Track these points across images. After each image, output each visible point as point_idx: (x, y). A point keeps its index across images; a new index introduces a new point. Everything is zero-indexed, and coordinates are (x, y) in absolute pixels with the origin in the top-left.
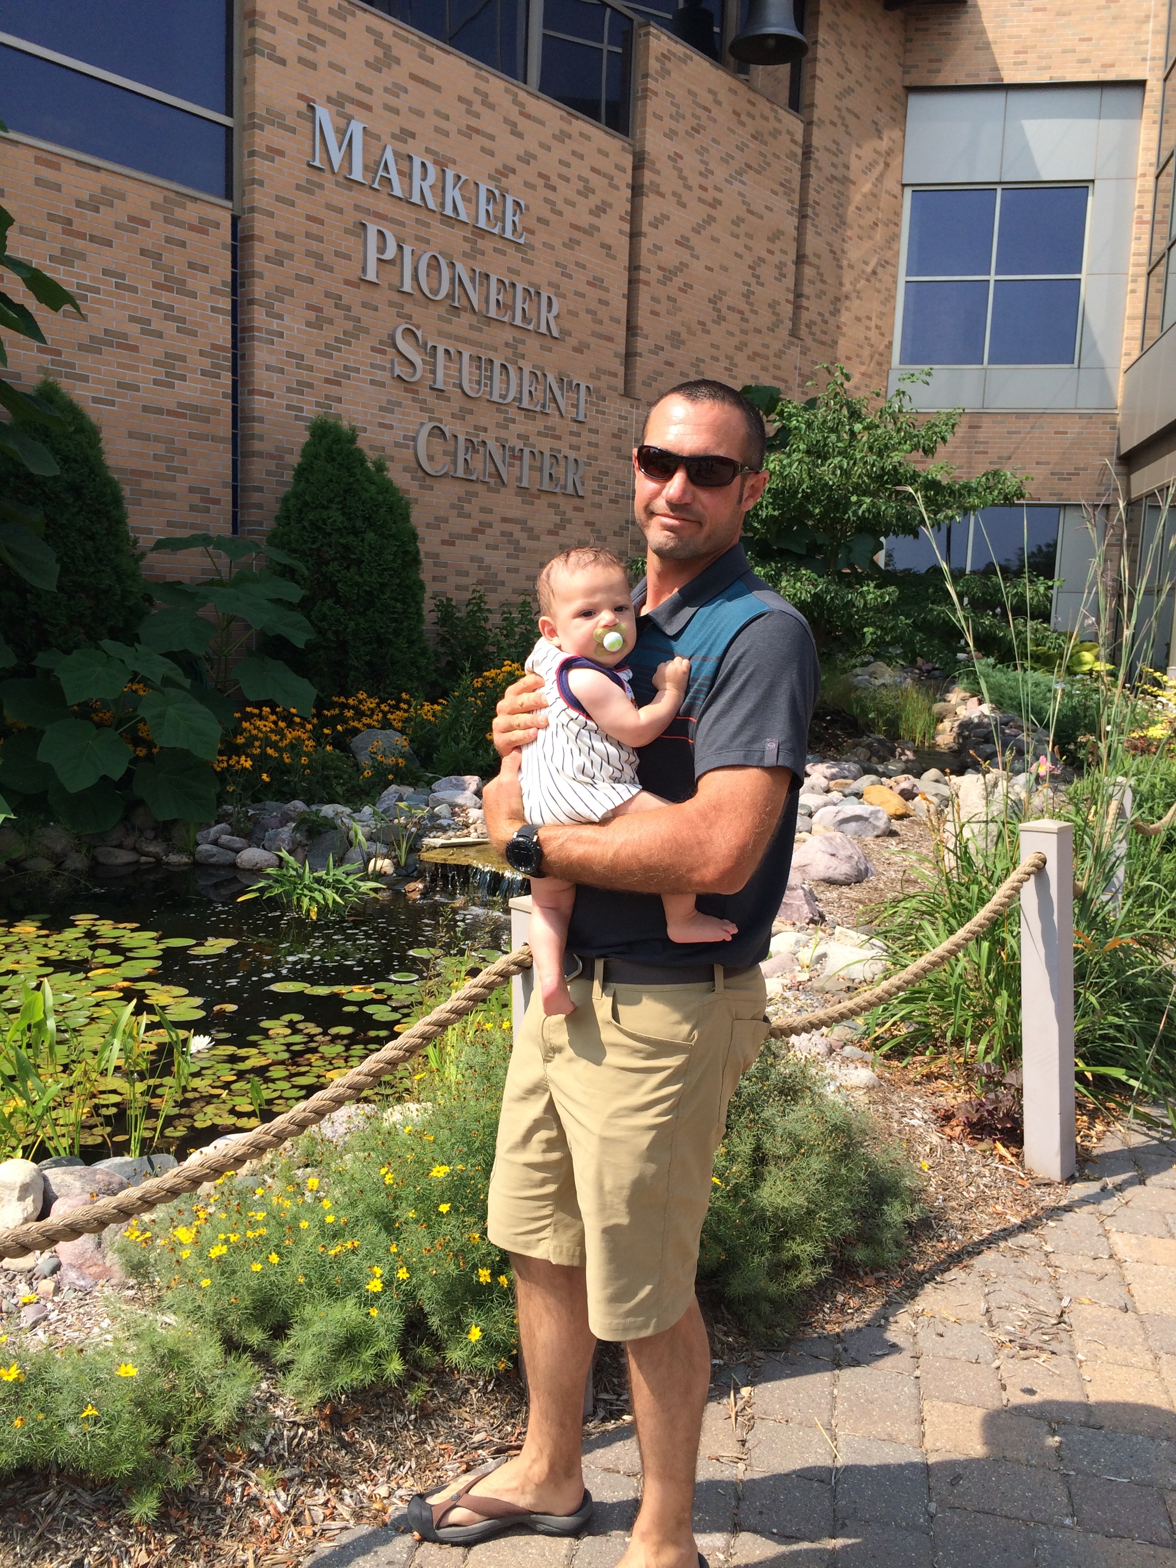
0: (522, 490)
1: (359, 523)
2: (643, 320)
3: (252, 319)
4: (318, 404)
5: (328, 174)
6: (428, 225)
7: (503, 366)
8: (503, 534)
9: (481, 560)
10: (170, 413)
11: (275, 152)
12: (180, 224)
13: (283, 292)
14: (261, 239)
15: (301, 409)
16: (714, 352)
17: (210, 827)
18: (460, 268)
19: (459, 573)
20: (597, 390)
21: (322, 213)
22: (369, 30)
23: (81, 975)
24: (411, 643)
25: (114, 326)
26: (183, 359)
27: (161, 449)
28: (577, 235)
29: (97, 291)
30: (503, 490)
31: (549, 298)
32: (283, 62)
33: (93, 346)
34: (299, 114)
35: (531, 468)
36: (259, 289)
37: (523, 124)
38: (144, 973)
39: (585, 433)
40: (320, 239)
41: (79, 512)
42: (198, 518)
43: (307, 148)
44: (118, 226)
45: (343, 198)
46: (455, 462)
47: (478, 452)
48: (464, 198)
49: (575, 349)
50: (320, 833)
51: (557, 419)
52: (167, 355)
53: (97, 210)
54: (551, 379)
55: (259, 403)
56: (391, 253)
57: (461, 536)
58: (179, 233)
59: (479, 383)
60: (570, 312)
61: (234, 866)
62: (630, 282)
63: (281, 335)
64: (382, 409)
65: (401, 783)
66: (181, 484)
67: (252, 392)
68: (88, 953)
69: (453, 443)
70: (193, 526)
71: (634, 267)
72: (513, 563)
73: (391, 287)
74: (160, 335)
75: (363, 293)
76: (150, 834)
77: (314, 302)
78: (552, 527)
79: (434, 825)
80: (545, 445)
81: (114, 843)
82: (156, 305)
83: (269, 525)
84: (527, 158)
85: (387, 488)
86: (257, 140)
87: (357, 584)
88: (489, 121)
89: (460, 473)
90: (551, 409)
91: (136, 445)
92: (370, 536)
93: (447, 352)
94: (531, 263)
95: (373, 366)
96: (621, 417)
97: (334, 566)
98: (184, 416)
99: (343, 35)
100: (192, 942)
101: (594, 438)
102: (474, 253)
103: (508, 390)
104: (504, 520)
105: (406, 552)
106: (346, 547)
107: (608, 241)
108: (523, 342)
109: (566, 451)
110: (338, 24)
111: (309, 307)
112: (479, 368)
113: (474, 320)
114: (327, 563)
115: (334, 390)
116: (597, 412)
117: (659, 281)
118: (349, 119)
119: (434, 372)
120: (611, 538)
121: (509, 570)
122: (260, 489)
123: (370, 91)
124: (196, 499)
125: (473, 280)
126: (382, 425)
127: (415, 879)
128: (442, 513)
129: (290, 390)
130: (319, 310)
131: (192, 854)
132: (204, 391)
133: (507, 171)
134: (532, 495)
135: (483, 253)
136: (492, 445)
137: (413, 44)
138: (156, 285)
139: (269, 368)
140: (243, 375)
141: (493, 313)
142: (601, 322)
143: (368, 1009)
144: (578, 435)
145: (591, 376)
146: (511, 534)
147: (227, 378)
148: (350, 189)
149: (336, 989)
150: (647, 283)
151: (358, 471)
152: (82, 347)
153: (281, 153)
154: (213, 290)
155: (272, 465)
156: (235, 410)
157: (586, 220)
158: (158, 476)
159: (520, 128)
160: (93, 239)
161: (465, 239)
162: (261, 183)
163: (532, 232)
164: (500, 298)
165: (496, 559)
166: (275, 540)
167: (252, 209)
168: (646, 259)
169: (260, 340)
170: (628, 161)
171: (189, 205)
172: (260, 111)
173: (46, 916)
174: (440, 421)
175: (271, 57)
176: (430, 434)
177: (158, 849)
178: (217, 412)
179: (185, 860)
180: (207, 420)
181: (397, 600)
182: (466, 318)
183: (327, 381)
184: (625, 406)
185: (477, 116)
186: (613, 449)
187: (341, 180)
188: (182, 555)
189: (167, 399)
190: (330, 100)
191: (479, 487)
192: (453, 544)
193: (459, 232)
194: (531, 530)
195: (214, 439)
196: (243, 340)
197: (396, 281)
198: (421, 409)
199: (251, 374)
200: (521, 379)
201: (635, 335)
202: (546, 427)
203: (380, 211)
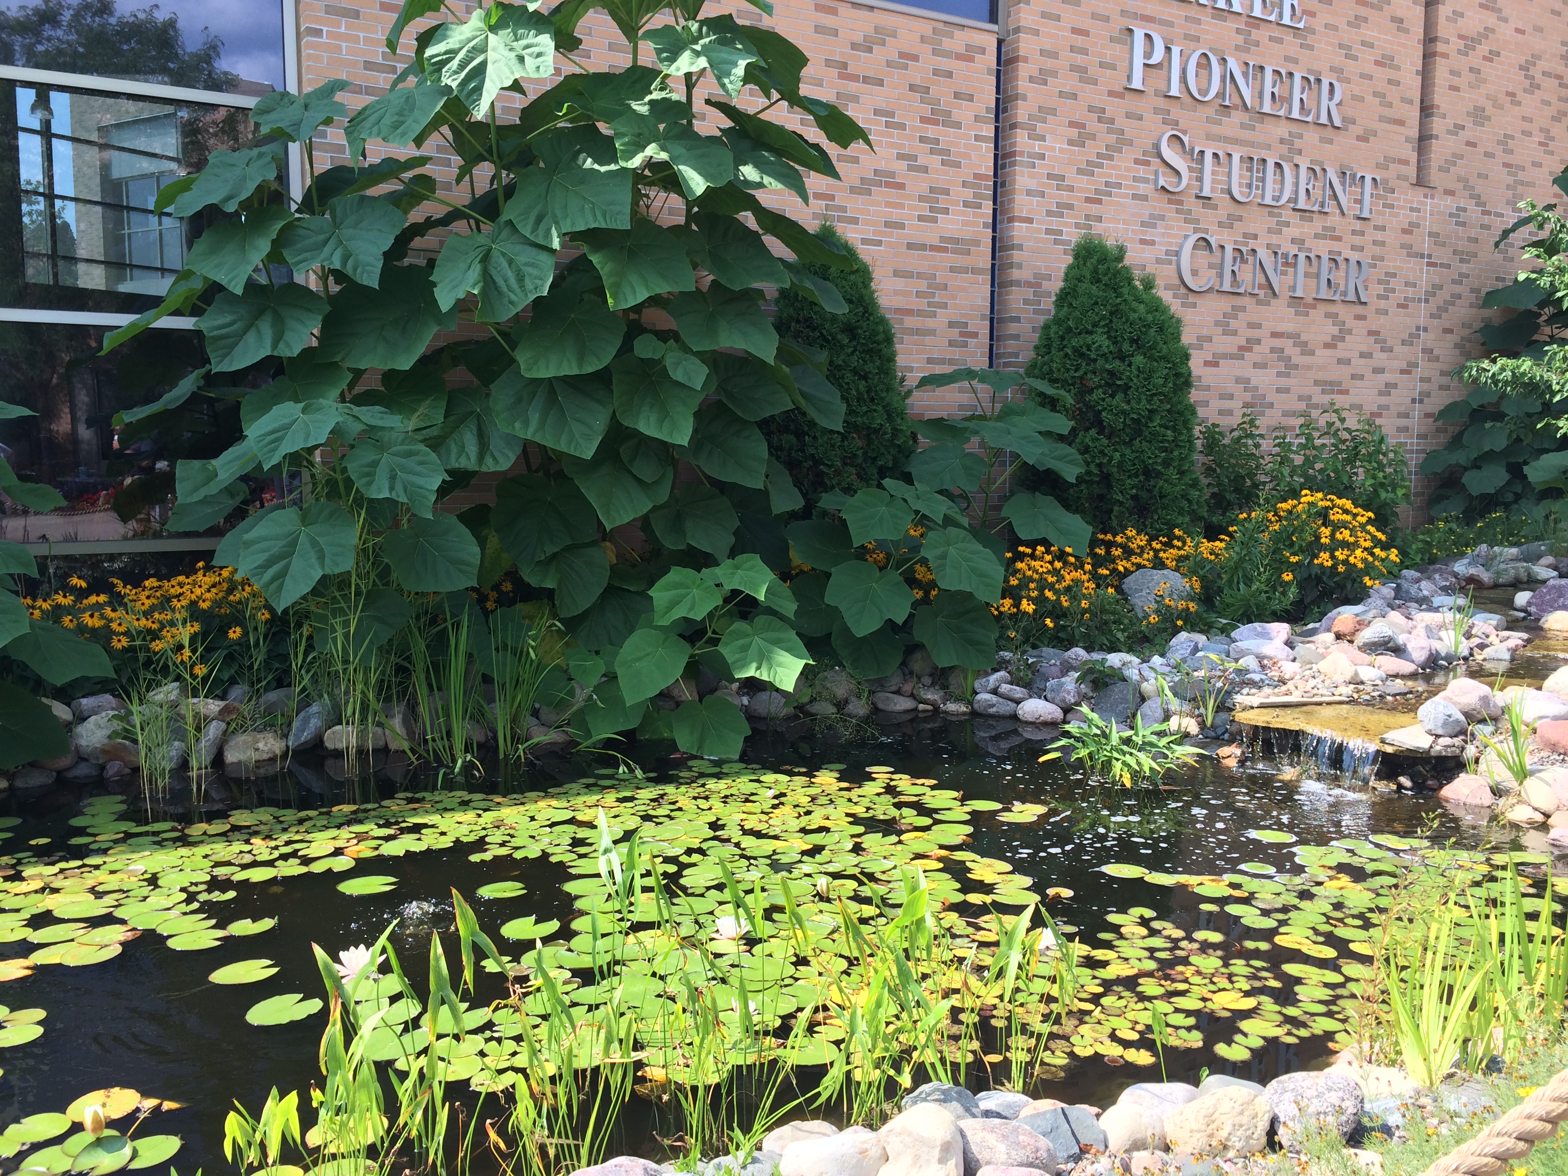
0: (1295, 300)
1: (1126, 347)
2: (1441, 97)
3: (1014, 144)
4: (1077, 225)
6: (1198, 22)
7: (1278, 165)
8: (1273, 350)
9: (1248, 381)
10: (933, 248)
12: (947, 54)
14: (1025, 60)
15: (1060, 233)
16: (1527, 126)
17: (987, 674)
18: (1233, 64)
19: (1222, 397)
20: (1385, 181)
21: (1085, 23)
23: (894, 838)
24: (1182, 473)
25: (882, 166)
26: (946, 192)
27: (923, 285)
28: (1364, 11)
30: (1273, 301)
31: (1331, 84)
33: (863, 188)
35: (1307, 275)
36: (1022, 112)
38: (958, 841)
39: (1369, 231)
40: (1084, 52)
41: (853, 353)
42: (956, 353)
44: (889, 64)
45: (1109, 5)
46: (1221, 276)
47: (1247, 261)
49: (1359, 138)
50: (1106, 685)
51: (1338, 217)
52: (931, 190)
53: (870, 50)
54: (1332, 175)
55: (1018, 231)
56: (1158, 55)
57: (1225, 356)
58: (945, 64)
59: (1249, 186)
60: (1354, 97)
61: (1014, 717)
62: (1425, 56)
63: (1042, 157)
64: (1143, 224)
65: (1192, 629)
66: (942, 318)
67: (1011, 220)
68: (894, 812)
69: (1217, 253)
70: (951, 362)
71: (1430, 39)
72: (1283, 382)
73: (1157, 93)
74: (925, 169)
75: (1130, 103)
76: (927, 680)
77: (1077, 118)
78: (1328, 339)
79: (1243, 681)
80: (1323, 248)
81: (893, 688)
82: (922, 139)
83: (1027, 355)
85: (1157, 307)
87: (1124, 412)
89: (1227, 286)
90: (1331, 207)
91: (900, 284)
92: (1139, 359)
93: (1216, 155)
94: (1311, 48)
95: (1135, 179)
96: (1412, 209)
97: (1099, 394)
98: (945, 250)
100: (997, 806)
101: (1379, 236)
103: (1281, 190)
104: (1274, 335)
105: (1178, 375)
106: (1111, 373)
107: (1400, 13)
108: (1300, 136)
109: (1347, 253)
111: (1072, 124)
112: (1250, 170)
113: (1245, 117)
114: (1091, 391)
115: (1094, 209)
116: (1384, 206)
117: (1459, 51)
119: (1200, 179)
120: (1398, 349)
121: (1279, 391)
122: (1017, 319)
124: (955, 334)
125: (1245, 75)
126: (1143, 242)
127: (1230, 742)
128: (1205, 332)
130: (1082, 126)
131: (970, 703)
132: (965, 223)
134: (1306, 306)
135: (1257, 44)
136: (1263, 254)
138: (923, 120)
139: (1029, 193)
140: (1002, 203)
141: (1267, 108)
142: (1390, 105)
143: (1233, 909)
144: (1362, 233)
145: (1378, 166)
146: (1282, 350)
147: (988, 207)
149: (1183, 879)
150: (1446, 56)
151: (1125, 291)
154: (977, 118)
155: (1029, 293)
156: (994, 239)
158: (920, 313)
160: (866, 80)
161: (1238, 31)
163: (1312, 14)
164: (1276, 90)
165: (1264, 379)
166: (1032, 369)
167: (1017, 30)
168: (1444, 29)
169: (1022, 164)
171: (957, 33)
173: (842, 767)
174: (1206, 231)
176: (1195, 247)
177: (936, 697)
178: (977, 243)
179: (963, 709)
180: (968, 252)
182: (1238, 117)
183: (1088, 200)
184: (1417, 196)
186: (1403, 246)
188: (940, 392)
189: (930, 235)
191: (1246, 301)
192: (1216, 364)
193: (1232, 24)
194: (1305, 344)
195: (975, 271)
196: (1004, 166)
197: (1163, 87)
198: (1186, 221)
199: (1011, 201)
200: (1297, 177)
201: (1430, 115)
202: (1325, 228)
203: (1148, 13)
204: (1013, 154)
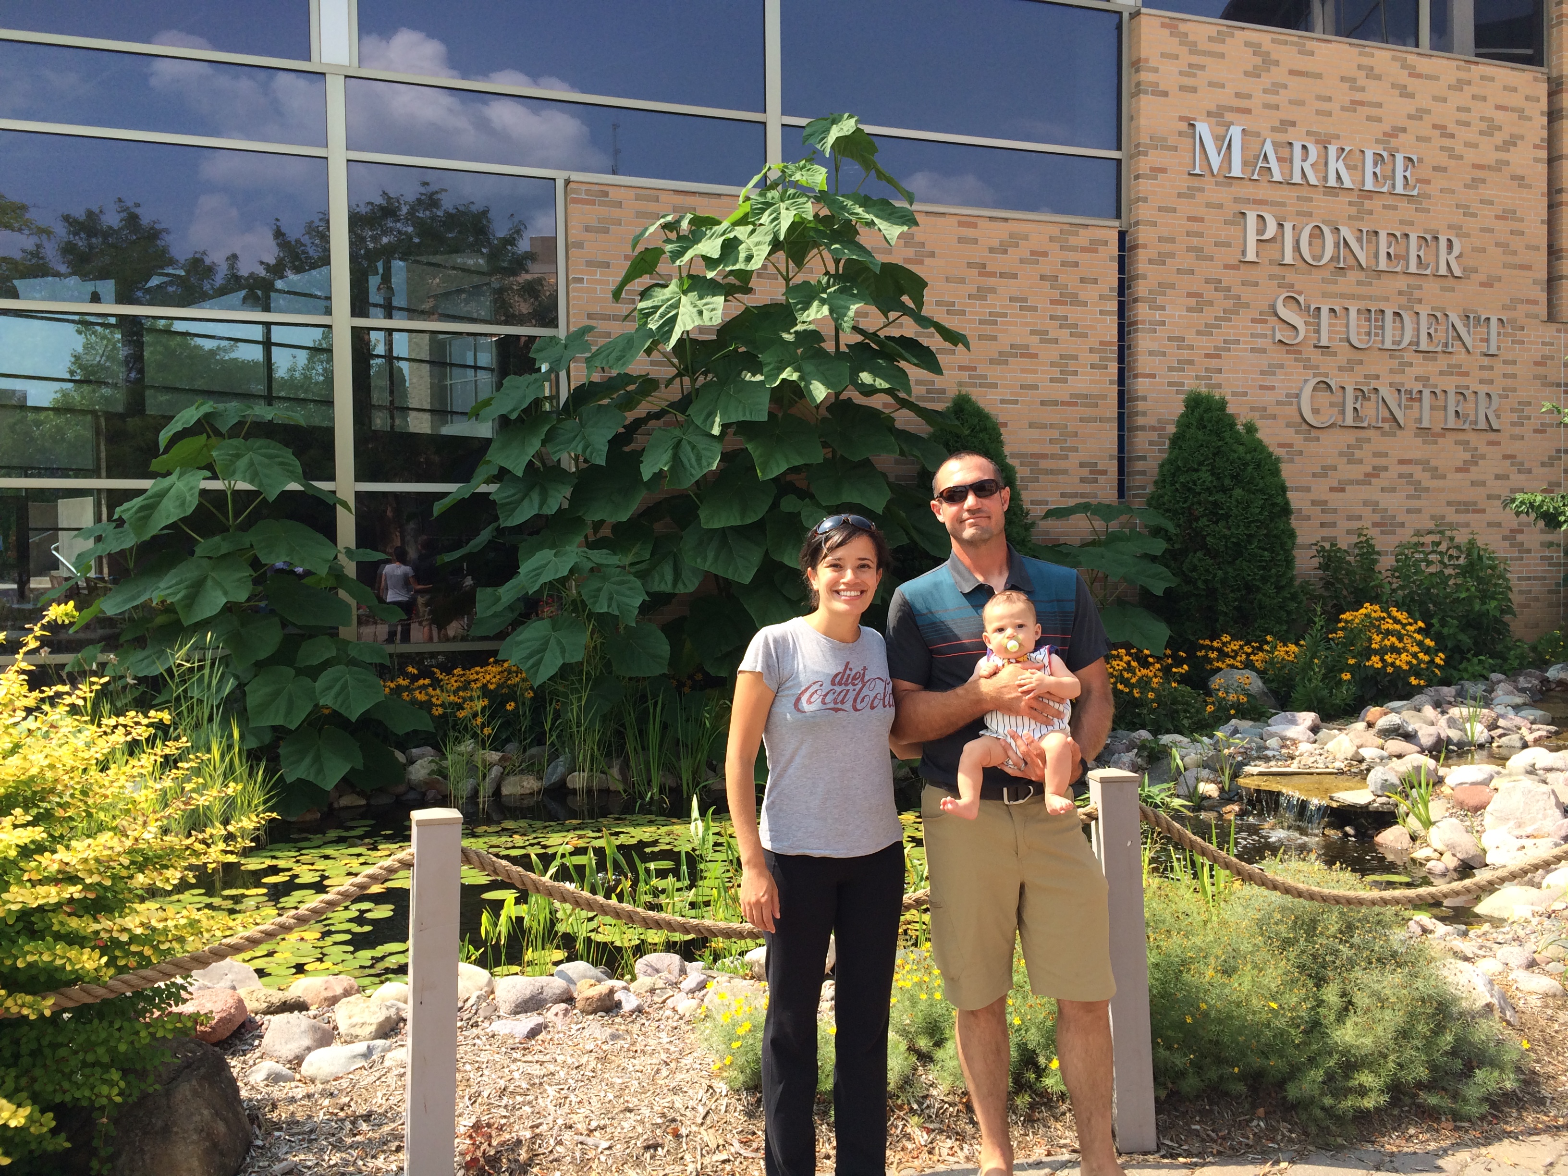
0: (1422, 431)
1: (1227, 482)
3: (1135, 315)
4: (1196, 378)
5: (1208, 178)
6: (1310, 200)
7: (1397, 314)
8: (1401, 476)
9: (1377, 503)
11: (1158, 171)
12: (1074, 249)
13: (1164, 287)
14: (1145, 246)
15: (1182, 384)
18: (1345, 232)
19: (1350, 518)
20: (1512, 321)
21: (1201, 212)
22: (1247, 44)
25: (1018, 341)
26: (1075, 358)
27: (1055, 434)
28: (1480, 174)
29: (1005, 315)
30: (1399, 432)
31: (1449, 240)
32: (1165, 94)
33: (1002, 359)
34: (1180, 134)
35: (1432, 408)
36: (1142, 288)
37: (1413, 84)
39: (1498, 365)
40: (1200, 235)
42: (1087, 488)
43: (1188, 160)
44: (1022, 261)
45: (1224, 195)
46: (1343, 412)
47: (1369, 399)
48: (1348, 167)
49: (1482, 284)
50: (1159, 759)
51: (1463, 355)
52: (1062, 357)
53: (1005, 252)
55: (1141, 385)
56: (1271, 231)
57: (1351, 482)
58: (1071, 256)
59: (1369, 334)
60: (1474, 250)
62: (1551, 206)
63: (1163, 323)
64: (1262, 373)
65: (1243, 718)
66: (1074, 460)
67: (1136, 376)
69: (1340, 393)
70: (1082, 495)
71: (1554, 191)
72: (1415, 504)
74: (1056, 341)
75: (1246, 273)
77: (1195, 289)
78: (1460, 464)
80: (1450, 384)
82: (1052, 318)
83: (1149, 489)
84: (1418, 115)
85: (1258, 447)
86: (1142, 165)
87: (1225, 536)
88: (1374, 91)
89: (1349, 421)
90: (1455, 347)
91: (1035, 433)
92: (1238, 492)
93: (1332, 310)
95: (1253, 335)
97: (1204, 521)
98: (1076, 404)
99: (1222, 56)
101: (1510, 369)
102: (1362, 214)
103: (1402, 335)
104: (1402, 462)
106: (1215, 504)
107: (1519, 172)
108: (1420, 287)
109: (1475, 386)
110: (1217, 47)
111: (1190, 295)
112: (1368, 320)
113: (1362, 276)
114: (1197, 519)
115: (1214, 363)
116: (1513, 342)
118: (1228, 125)
119: (1318, 331)
120: (1538, 471)
121: (1409, 511)
122: (1144, 458)
123: (1249, 97)
124: (1085, 472)
125: (1359, 240)
126: (1262, 387)
127: (1234, 802)
128: (1329, 462)
129: (1171, 369)
130: (1200, 295)
132: (1093, 382)
133: (1398, 130)
134: (1434, 435)
135: (1371, 212)
136: (1385, 391)
137: (1293, 44)
138: (1052, 302)
139: (1151, 353)
140: (1129, 362)
141: (1383, 264)
142: (1515, 253)
144: (1491, 368)
145: (1505, 307)
146: (1411, 475)
147: (1113, 368)
148: (1230, 185)
151: (1227, 435)
152: (992, 362)
153: (1163, 170)
155: (1154, 436)
156: (1121, 394)
157: (1491, 157)
158: (1053, 456)
159: (1410, 89)
160: (1002, 275)
161: (1350, 203)
162: (1145, 200)
163: (1427, 182)
164: (1391, 251)
165: (1394, 503)
166: (1155, 502)
167: (1137, 223)
169: (1144, 330)
170: (1542, 89)
171: (1082, 231)
172: (1144, 139)
174: (1326, 375)
175: (1154, 93)
176: (1315, 389)
178: (1104, 397)
180: (1096, 405)
181: (1265, 549)
182: (1353, 276)
183: (1208, 356)
184: (1548, 332)
185: (1363, 89)
187: (1221, 179)
189: (1061, 392)
190: (1209, 114)
191: (1371, 433)
192: (1343, 490)
193: (1344, 199)
194: (1436, 469)
195: (1102, 420)
196: (1129, 333)
197: (1277, 256)
198: (1305, 367)
199: (1136, 361)
200: (1418, 323)
201: (1559, 258)
202: (1449, 366)
203: (1260, 197)
204: (1136, 323)
